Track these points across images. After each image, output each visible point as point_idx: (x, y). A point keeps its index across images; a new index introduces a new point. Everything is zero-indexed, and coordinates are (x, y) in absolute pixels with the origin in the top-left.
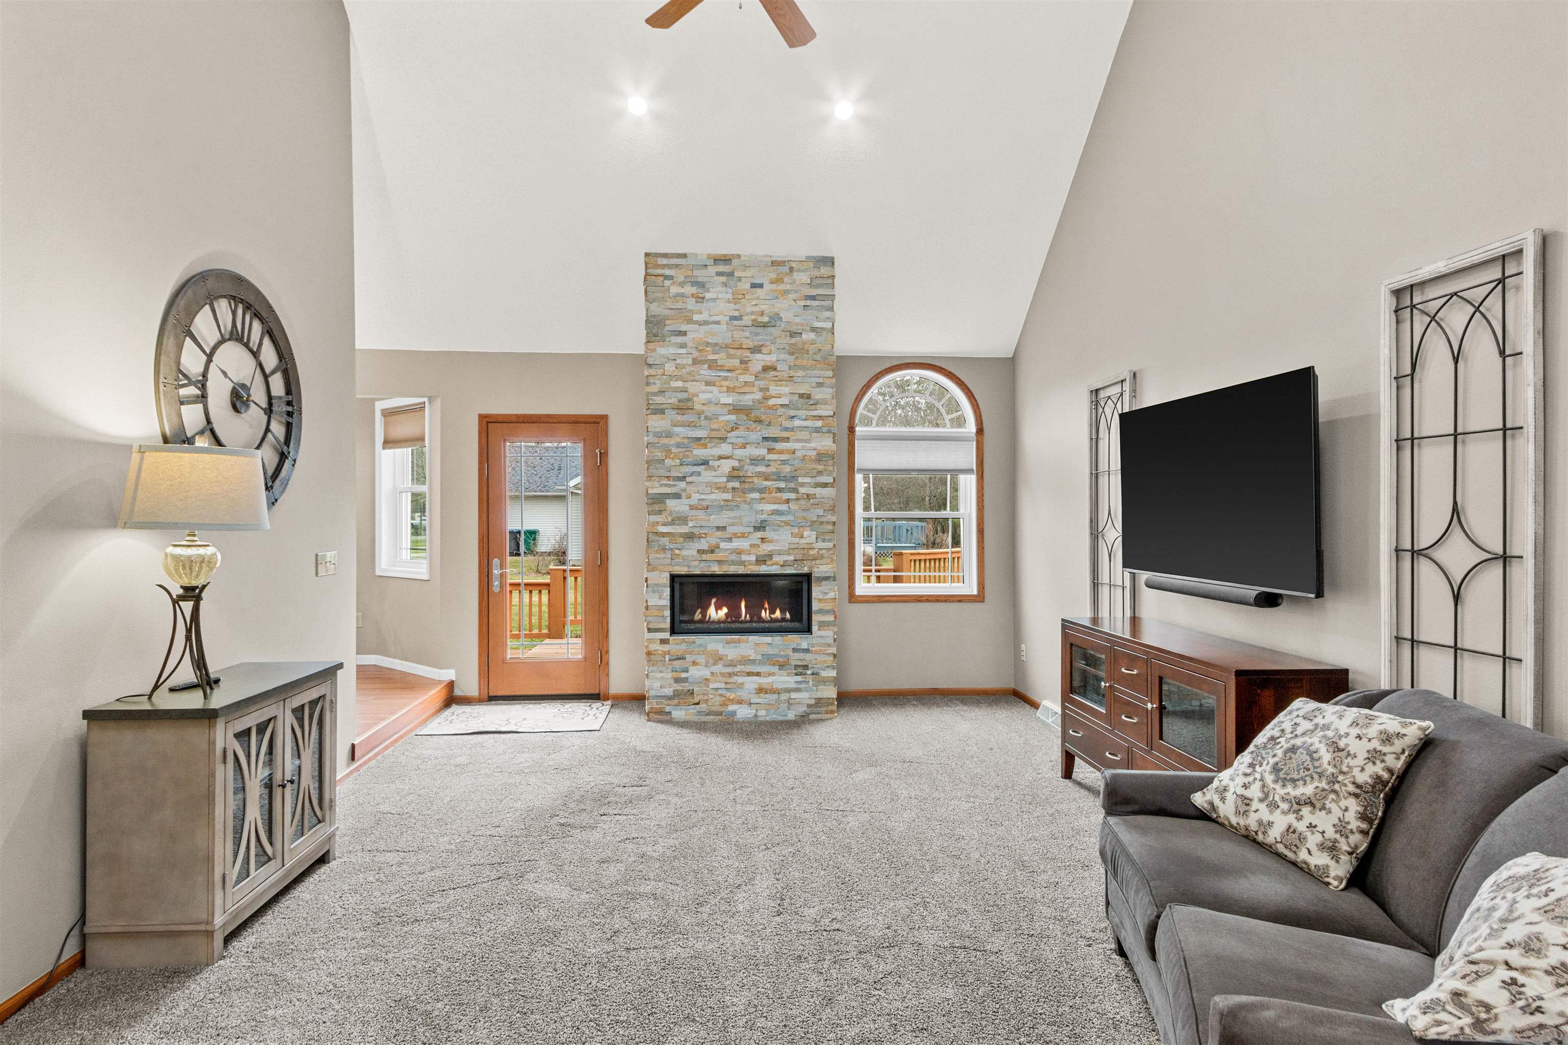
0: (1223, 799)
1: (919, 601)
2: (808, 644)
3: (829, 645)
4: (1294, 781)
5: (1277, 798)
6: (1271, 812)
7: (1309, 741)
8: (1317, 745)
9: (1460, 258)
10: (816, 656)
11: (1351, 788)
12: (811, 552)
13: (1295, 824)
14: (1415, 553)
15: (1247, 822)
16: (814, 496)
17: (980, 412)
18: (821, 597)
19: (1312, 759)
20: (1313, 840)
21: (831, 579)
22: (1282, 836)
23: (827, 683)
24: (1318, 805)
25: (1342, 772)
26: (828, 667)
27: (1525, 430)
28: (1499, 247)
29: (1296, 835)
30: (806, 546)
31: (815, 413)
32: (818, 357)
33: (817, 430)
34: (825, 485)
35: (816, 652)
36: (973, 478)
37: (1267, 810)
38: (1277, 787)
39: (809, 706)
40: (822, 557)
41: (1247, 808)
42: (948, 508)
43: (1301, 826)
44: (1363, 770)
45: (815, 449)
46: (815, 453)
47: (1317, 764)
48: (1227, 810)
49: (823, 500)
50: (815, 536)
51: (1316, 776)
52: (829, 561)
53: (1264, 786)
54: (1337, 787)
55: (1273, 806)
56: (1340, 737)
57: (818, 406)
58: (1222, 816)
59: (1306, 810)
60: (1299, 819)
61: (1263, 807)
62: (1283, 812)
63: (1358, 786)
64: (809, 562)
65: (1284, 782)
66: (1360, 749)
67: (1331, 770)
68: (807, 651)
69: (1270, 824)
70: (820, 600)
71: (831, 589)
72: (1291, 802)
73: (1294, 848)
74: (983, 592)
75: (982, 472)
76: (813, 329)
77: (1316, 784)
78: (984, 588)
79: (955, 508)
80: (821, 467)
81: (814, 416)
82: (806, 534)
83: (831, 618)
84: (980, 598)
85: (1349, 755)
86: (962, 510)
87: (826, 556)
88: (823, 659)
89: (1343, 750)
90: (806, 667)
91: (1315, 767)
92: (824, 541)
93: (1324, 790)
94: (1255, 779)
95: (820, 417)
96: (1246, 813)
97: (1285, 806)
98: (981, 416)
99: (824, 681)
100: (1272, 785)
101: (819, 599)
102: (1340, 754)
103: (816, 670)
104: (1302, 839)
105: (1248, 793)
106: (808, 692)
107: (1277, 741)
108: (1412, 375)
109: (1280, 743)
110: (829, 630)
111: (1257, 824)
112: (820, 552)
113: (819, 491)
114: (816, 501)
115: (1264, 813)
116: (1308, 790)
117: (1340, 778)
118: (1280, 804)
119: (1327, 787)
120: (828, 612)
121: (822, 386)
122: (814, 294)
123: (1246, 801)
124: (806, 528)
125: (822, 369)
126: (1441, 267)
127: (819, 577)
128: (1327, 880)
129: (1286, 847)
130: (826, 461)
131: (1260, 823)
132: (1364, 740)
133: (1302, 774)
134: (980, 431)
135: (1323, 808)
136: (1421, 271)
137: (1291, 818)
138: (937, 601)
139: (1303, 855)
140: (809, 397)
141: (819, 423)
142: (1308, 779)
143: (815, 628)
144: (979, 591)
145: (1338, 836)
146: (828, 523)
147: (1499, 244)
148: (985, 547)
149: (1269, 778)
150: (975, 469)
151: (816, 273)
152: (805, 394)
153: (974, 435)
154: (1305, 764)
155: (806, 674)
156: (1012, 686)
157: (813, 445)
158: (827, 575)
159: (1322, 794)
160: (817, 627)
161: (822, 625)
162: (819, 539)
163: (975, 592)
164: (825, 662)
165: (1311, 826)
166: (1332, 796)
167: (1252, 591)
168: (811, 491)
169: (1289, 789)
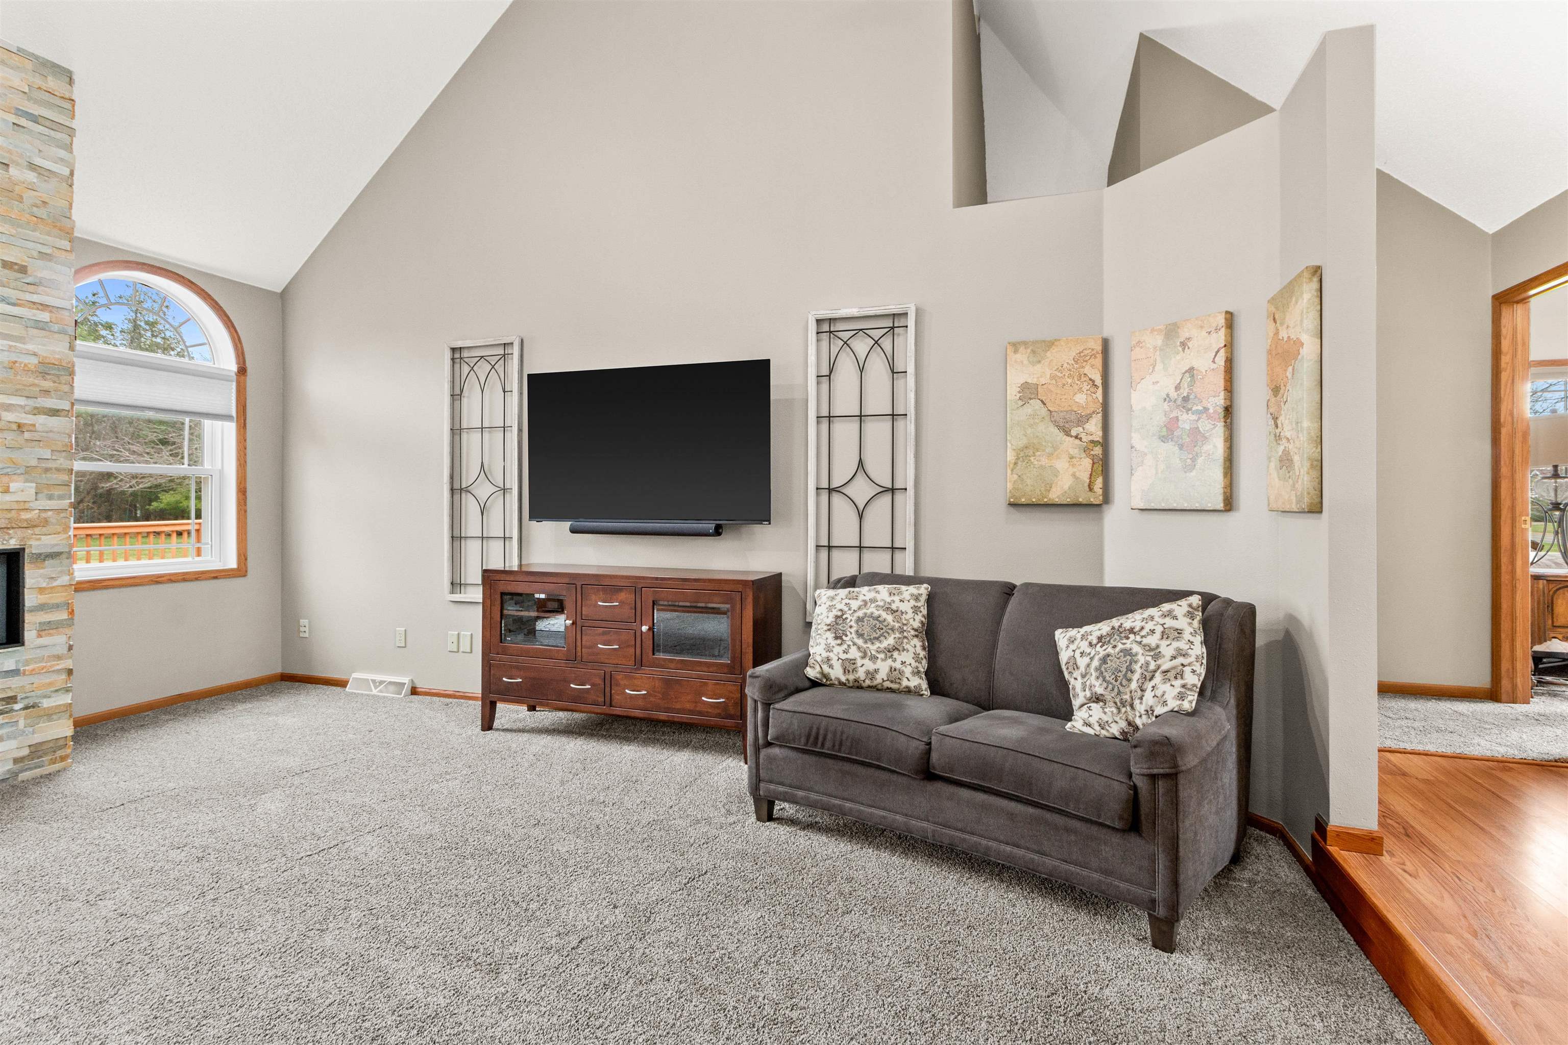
0: (831, 666)
1: (158, 583)
2: (17, 662)
3: (59, 658)
4: (877, 639)
5: (873, 653)
6: (874, 663)
7: (869, 612)
8: (876, 613)
9: (869, 309)
10: (36, 679)
11: (913, 633)
12: (25, 516)
13: (894, 665)
14: (830, 490)
15: (857, 676)
16: (32, 428)
17: (242, 347)
18: (44, 585)
19: (880, 622)
20: (908, 671)
21: (64, 556)
22: (888, 676)
23: (55, 717)
24: (901, 649)
25: (904, 625)
26: (57, 691)
27: (908, 417)
28: (894, 309)
29: (897, 672)
30: (15, 506)
31: (35, 298)
32: (42, 213)
33: (40, 326)
34: (54, 413)
35: (33, 673)
36: (231, 428)
37: (871, 662)
38: (869, 645)
39: (16, 761)
40: (46, 522)
41: (855, 666)
42: (186, 461)
43: (897, 665)
44: (914, 620)
45: (35, 354)
46: (34, 361)
47: (885, 624)
48: (836, 673)
49: (50, 435)
50: (33, 491)
51: (890, 631)
52: (59, 528)
53: (859, 648)
54: (905, 634)
55: (874, 658)
56: (890, 604)
57: (41, 289)
58: (833, 678)
59: (895, 654)
60: (895, 660)
61: (866, 661)
62: (883, 660)
63: (916, 630)
64: (19, 532)
65: (872, 641)
66: (906, 607)
67: (897, 625)
68: (15, 673)
69: (877, 671)
70: (41, 590)
71: (61, 572)
72: (884, 652)
73: (898, 681)
74: (245, 565)
75: (245, 420)
76: (32, 167)
77: (893, 636)
78: (246, 559)
79: (194, 461)
80: (47, 384)
81: (34, 303)
82: (13, 486)
83: (64, 616)
84: (241, 572)
85: (902, 613)
86: (207, 465)
87: (53, 520)
88: (48, 681)
89: (897, 611)
90: (12, 699)
91: (885, 626)
92: (50, 497)
93: (899, 638)
94: (849, 646)
95: (44, 307)
96: (855, 670)
97: (882, 656)
98: (243, 353)
99: (49, 715)
100: (865, 646)
101: (40, 588)
102: (897, 614)
103: (30, 702)
104: (901, 673)
105: (849, 656)
106: (15, 738)
107: (844, 617)
108: (829, 376)
109: (846, 618)
110: (59, 634)
111: (864, 674)
112: (43, 515)
113: (41, 421)
114: (36, 436)
115: (870, 665)
116: (890, 641)
117: (905, 628)
118: (878, 655)
119: (900, 636)
120: (57, 607)
121: (50, 260)
122: (36, 113)
123: (853, 662)
124: (15, 477)
125: (49, 234)
126: (854, 311)
127: (40, 554)
128: (922, 693)
129: (892, 682)
130: (58, 376)
131: (868, 673)
132: (906, 602)
133: (879, 633)
134: (242, 371)
135: (904, 650)
136: (840, 311)
137: (889, 661)
138: (184, 580)
139: (905, 683)
140: (23, 270)
141: (45, 316)
142: (886, 634)
143: (29, 634)
144: (239, 563)
145: (917, 664)
146: (58, 470)
147: (894, 307)
148: (248, 510)
149: (860, 642)
150: (234, 414)
151: (38, 81)
152: (16, 264)
153: (233, 374)
154: (877, 626)
155: (12, 710)
156: (279, 670)
157: (30, 347)
158: (56, 550)
159: (900, 641)
160: (34, 633)
161: (45, 628)
162: (40, 495)
163: (232, 564)
164: (50, 684)
165: (903, 663)
166: (905, 640)
167: (710, 526)
168: (28, 419)
169: (877, 644)
